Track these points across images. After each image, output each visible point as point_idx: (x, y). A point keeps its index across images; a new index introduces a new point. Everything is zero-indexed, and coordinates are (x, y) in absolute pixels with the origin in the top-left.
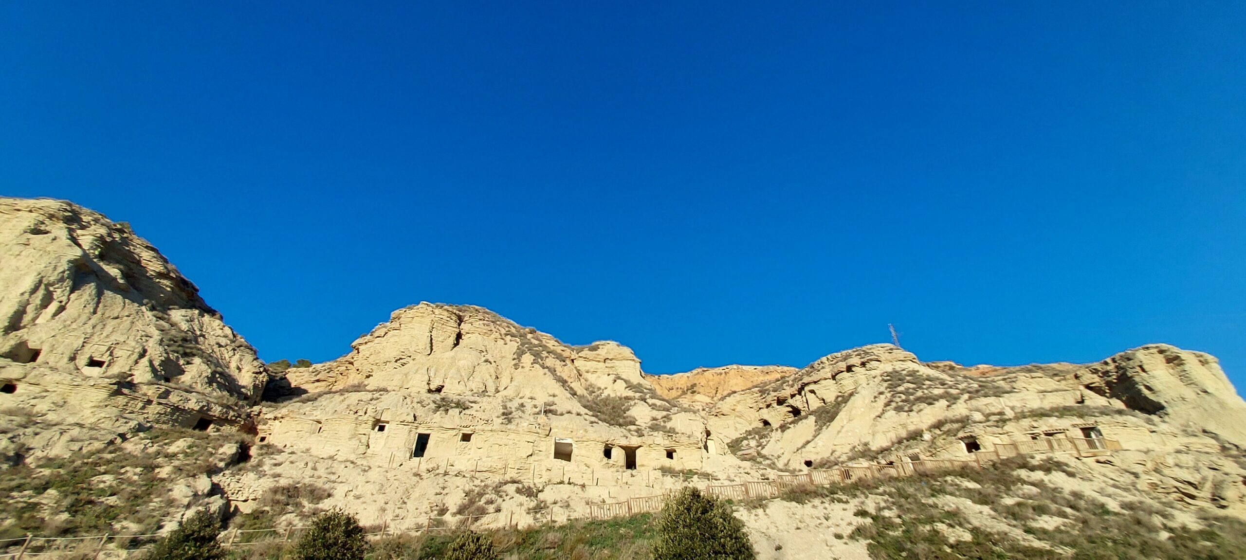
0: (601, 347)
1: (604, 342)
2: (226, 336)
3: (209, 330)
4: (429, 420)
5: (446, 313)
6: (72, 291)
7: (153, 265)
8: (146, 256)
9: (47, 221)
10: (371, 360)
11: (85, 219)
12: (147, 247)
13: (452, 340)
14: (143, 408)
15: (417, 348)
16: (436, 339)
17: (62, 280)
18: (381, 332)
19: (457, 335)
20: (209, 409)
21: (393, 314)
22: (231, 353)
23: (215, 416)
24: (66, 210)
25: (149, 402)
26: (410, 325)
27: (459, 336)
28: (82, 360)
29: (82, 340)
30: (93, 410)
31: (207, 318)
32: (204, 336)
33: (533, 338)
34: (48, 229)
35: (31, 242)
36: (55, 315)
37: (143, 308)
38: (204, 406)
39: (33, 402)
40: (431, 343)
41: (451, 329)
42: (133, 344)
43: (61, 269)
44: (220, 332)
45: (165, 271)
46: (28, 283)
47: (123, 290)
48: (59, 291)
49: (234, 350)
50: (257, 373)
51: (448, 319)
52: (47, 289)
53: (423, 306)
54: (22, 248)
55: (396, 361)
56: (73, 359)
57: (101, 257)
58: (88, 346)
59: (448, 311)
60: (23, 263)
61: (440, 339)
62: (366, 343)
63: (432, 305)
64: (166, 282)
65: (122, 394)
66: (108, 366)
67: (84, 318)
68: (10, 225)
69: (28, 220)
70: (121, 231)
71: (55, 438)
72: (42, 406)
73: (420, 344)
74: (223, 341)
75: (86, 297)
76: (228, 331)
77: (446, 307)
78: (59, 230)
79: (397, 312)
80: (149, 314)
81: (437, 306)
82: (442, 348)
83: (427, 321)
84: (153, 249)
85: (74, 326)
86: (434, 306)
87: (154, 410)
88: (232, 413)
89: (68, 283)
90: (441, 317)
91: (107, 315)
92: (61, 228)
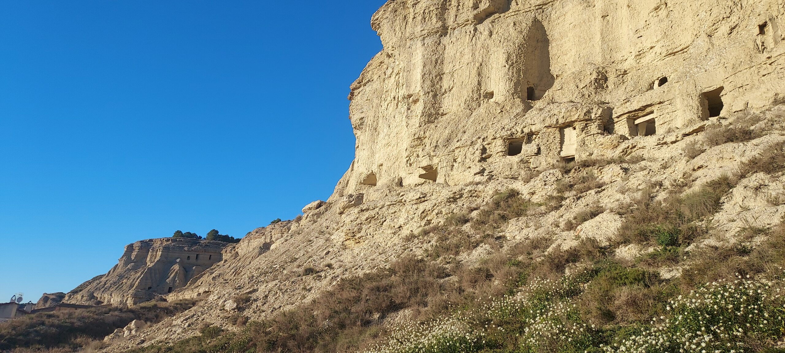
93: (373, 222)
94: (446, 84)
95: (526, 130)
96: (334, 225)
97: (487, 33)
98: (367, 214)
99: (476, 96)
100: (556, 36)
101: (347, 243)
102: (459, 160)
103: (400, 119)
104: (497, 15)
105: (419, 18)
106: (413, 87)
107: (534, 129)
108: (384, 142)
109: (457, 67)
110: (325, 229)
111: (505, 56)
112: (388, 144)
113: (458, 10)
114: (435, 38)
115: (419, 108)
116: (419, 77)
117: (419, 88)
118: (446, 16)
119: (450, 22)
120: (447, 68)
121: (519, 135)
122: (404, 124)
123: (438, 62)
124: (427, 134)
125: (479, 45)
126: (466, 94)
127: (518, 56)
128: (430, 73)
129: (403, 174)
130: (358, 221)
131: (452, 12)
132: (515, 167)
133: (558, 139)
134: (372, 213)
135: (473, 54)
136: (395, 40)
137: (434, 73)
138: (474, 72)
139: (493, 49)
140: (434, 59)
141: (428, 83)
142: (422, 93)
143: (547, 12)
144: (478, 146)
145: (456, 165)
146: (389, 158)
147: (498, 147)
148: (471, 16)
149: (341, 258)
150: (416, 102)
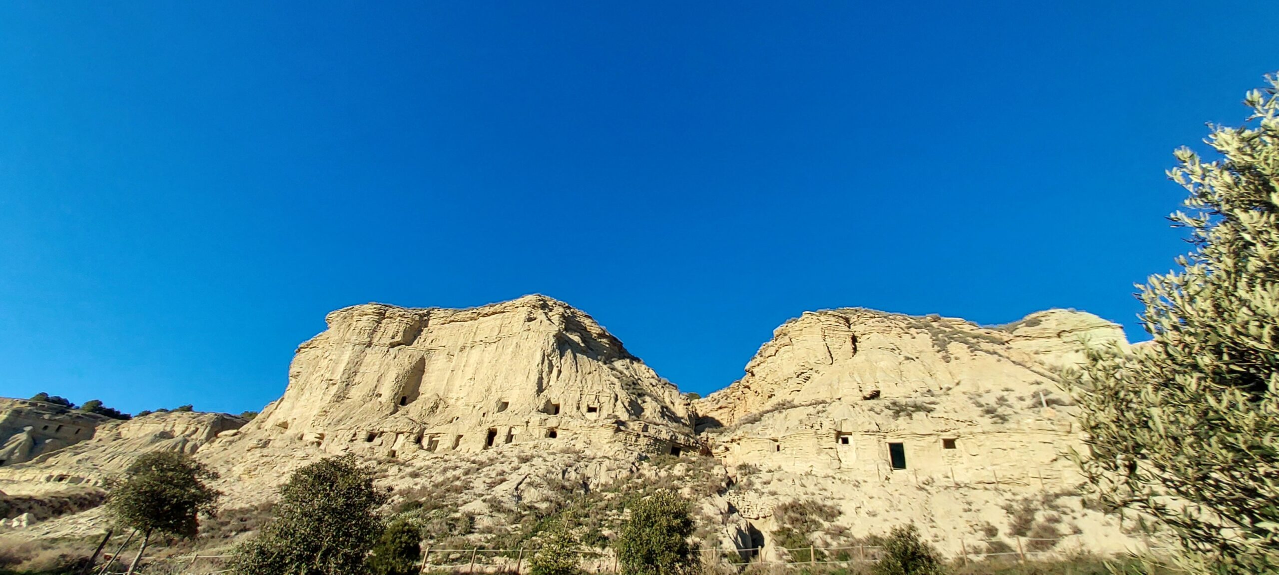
0: (1043, 319)
1: (1044, 312)
2: (653, 377)
3: (641, 374)
4: (893, 428)
5: (832, 318)
6: (561, 358)
7: (595, 330)
8: (587, 322)
9: (533, 311)
10: (769, 380)
11: (550, 303)
12: (586, 316)
13: (849, 345)
14: (636, 441)
15: (817, 359)
16: (832, 347)
17: (554, 351)
18: (772, 351)
19: (852, 338)
20: (676, 438)
21: (776, 332)
22: (662, 390)
23: (681, 444)
24: (540, 300)
25: (638, 436)
26: (801, 338)
27: (854, 340)
28: (584, 409)
29: (579, 393)
30: (610, 444)
31: (635, 365)
32: (640, 379)
33: (941, 326)
34: (535, 316)
35: (531, 327)
36: (558, 377)
37: (600, 363)
38: (672, 436)
39: (573, 442)
40: (830, 352)
41: (844, 334)
42: (608, 391)
43: (551, 343)
44: (647, 375)
45: (601, 332)
46: (538, 358)
47: (584, 351)
48: (554, 359)
49: (662, 387)
50: (687, 405)
51: (837, 324)
52: (548, 359)
53: (807, 316)
54: (527, 333)
55: (798, 377)
56: (578, 408)
57: (566, 329)
58: (583, 397)
59: (834, 316)
60: (531, 343)
61: (837, 346)
62: (758, 365)
63: (815, 313)
64: (604, 340)
65: (621, 431)
66: (600, 410)
67: (573, 375)
68: (516, 319)
69: (523, 313)
70: (569, 308)
71: (598, 469)
72: (579, 446)
73: (818, 355)
74: (654, 382)
75: (569, 361)
76: (652, 373)
77: (830, 312)
78: (539, 314)
79: (779, 328)
80: (605, 367)
81: (821, 313)
82: (843, 354)
83: (817, 329)
84: (590, 317)
85: (571, 383)
86: (817, 314)
87: (643, 441)
88: (692, 441)
89: (558, 351)
90: (829, 323)
91: (584, 372)
92: (541, 314)
93: (267, 465)
94: (357, 379)
95: (381, 430)
96: (239, 459)
97: (393, 356)
98: (265, 459)
99: (371, 394)
100: (430, 370)
101: (242, 476)
102: (339, 437)
103: (319, 393)
104: (404, 346)
105: (357, 331)
106: (335, 375)
107: (385, 430)
108: (303, 403)
109: (368, 371)
110: (231, 459)
111: (396, 375)
112: (305, 406)
113: (383, 335)
114: (362, 347)
115: (333, 390)
116: (342, 370)
117: (338, 377)
118: (374, 336)
119: (375, 341)
120: (362, 369)
121: (376, 431)
122: (320, 398)
123: (358, 364)
124: (331, 410)
125: (385, 362)
126: (366, 390)
127: (404, 377)
128: (350, 369)
129: (306, 432)
130: (257, 463)
131: (379, 334)
132: (366, 450)
133: (394, 440)
134: (268, 459)
135: (380, 367)
136: (337, 338)
137: (353, 370)
138: (376, 378)
139: (392, 368)
140: (356, 361)
141: (346, 376)
142: (339, 381)
143: (431, 354)
144: (353, 432)
145: (336, 439)
146: (301, 417)
147: (363, 435)
148: (388, 343)
149: (233, 488)
150: (334, 384)
